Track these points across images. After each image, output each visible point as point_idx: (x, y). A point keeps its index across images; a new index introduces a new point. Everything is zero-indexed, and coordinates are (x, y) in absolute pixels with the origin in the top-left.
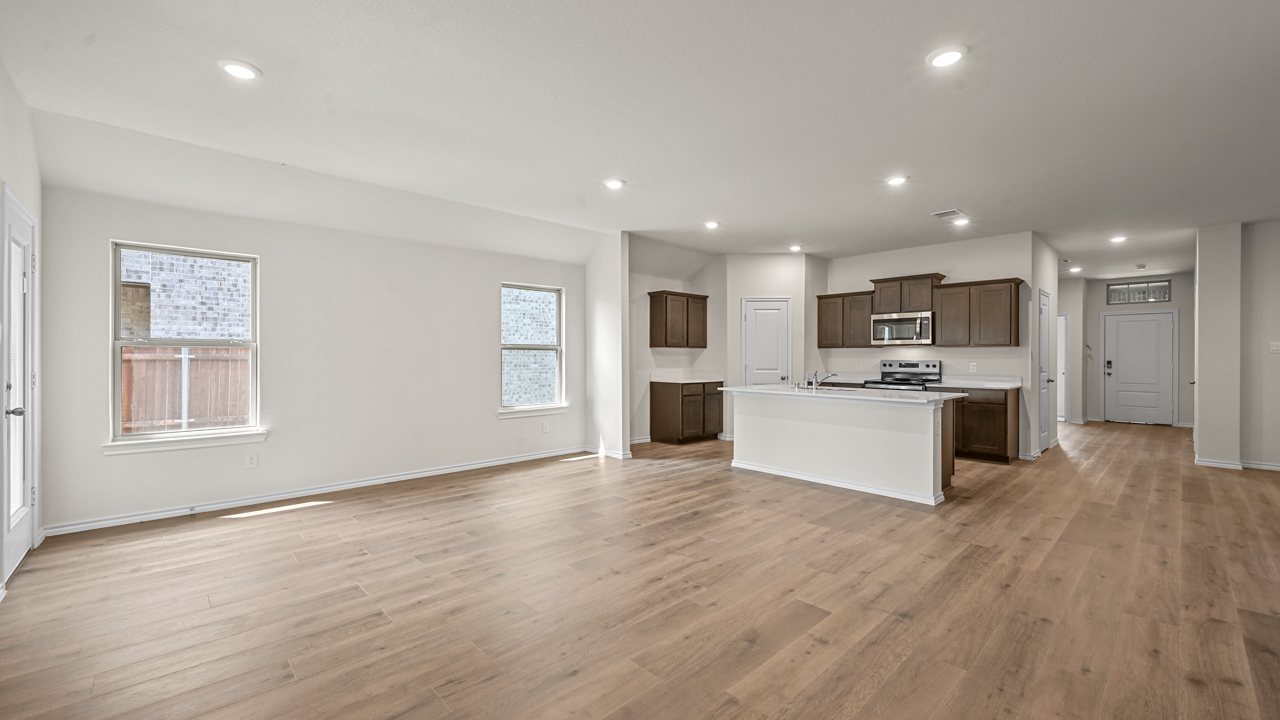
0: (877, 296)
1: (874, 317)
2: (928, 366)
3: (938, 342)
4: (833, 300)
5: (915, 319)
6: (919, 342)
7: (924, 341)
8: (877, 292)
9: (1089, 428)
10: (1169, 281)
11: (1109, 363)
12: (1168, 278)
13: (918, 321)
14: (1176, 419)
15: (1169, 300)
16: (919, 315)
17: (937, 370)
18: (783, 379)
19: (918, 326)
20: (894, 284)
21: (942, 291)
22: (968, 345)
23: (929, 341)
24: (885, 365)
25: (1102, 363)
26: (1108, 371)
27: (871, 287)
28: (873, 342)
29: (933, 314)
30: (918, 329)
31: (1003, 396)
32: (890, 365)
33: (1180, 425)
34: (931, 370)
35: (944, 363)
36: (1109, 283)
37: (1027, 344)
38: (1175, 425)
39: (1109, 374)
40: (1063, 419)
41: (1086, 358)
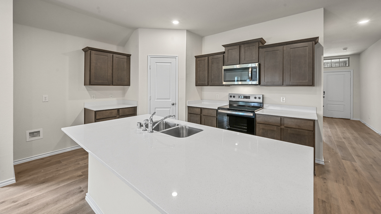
0: (226, 55)
1: (224, 67)
2: (256, 98)
3: (262, 83)
4: (203, 58)
5: (248, 68)
6: (250, 83)
7: (254, 83)
8: (226, 53)
10: (349, 58)
11: (324, 92)
12: (348, 57)
13: (250, 70)
14: (352, 117)
15: (349, 66)
16: (250, 65)
17: (261, 101)
18: (173, 105)
19: (250, 72)
20: (235, 47)
21: (265, 49)
22: (282, 85)
23: (257, 82)
24: (231, 97)
26: (324, 96)
27: (223, 49)
28: (224, 83)
29: (259, 65)
30: (250, 75)
31: (312, 124)
32: (234, 97)
33: (354, 119)
34: (257, 100)
35: (266, 96)
37: (320, 85)
38: (352, 119)
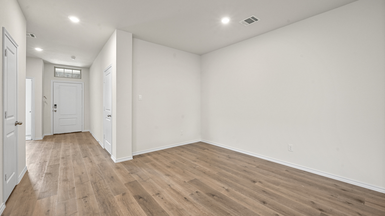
9: (46, 143)
10: (81, 70)
11: (55, 105)
14: (83, 129)
15: (81, 78)
25: (52, 106)
26: (55, 109)
33: (85, 131)
36: (56, 66)
38: (83, 131)
39: (55, 111)
40: (29, 138)
41: (44, 103)
